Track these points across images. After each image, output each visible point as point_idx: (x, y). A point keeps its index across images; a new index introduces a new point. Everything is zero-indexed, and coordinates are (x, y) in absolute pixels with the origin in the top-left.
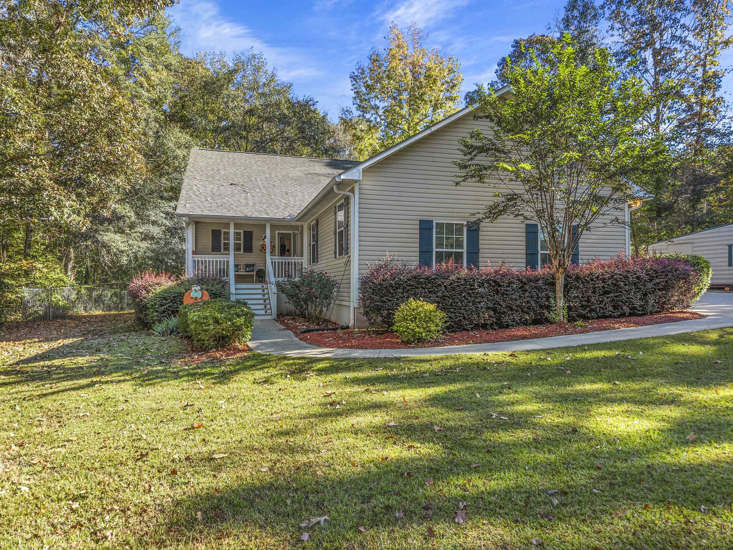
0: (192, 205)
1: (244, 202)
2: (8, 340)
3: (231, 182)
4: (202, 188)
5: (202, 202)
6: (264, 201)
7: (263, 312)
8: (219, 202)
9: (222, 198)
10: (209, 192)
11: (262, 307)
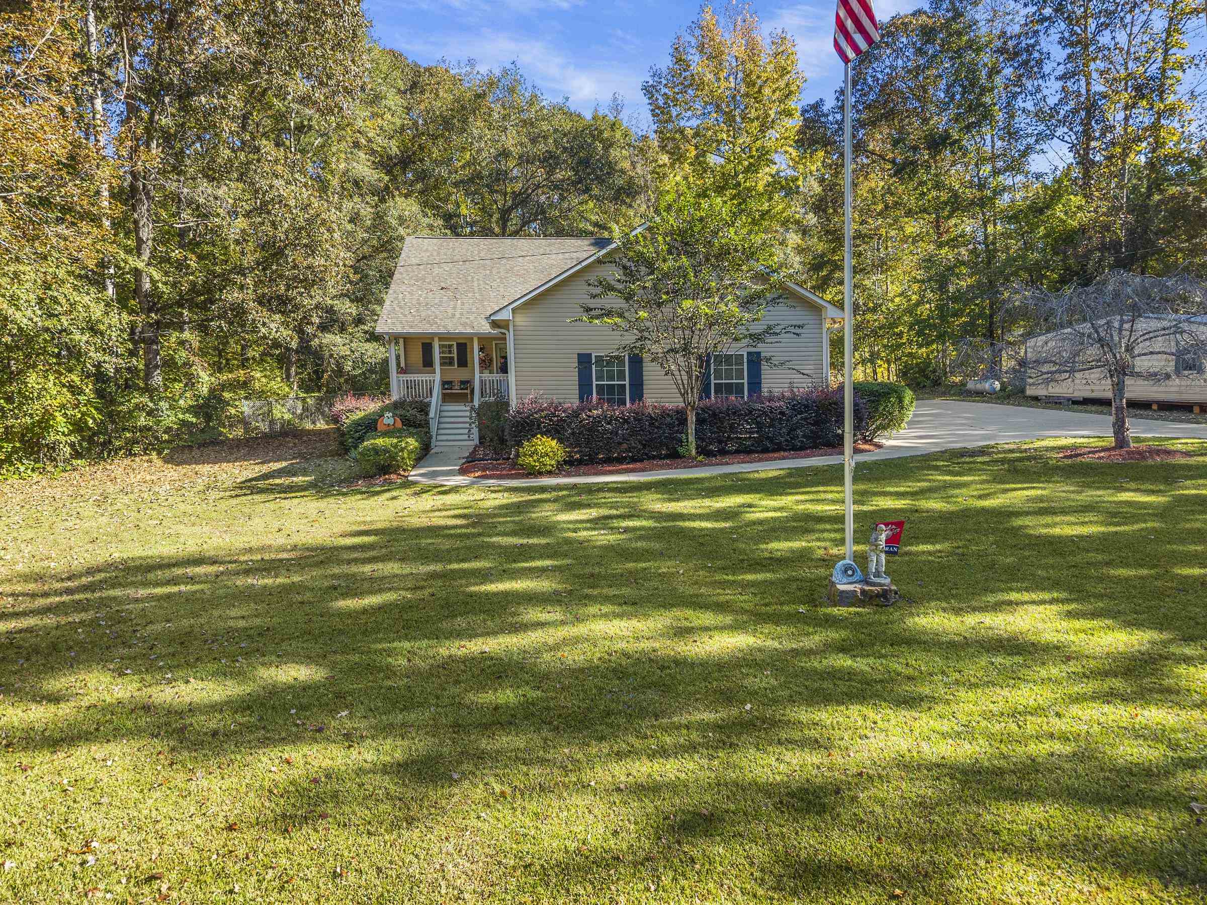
0: (394, 320)
1: (450, 311)
2: (229, 462)
3: (443, 285)
4: (408, 296)
5: (405, 316)
6: (474, 310)
7: (466, 437)
8: (423, 314)
9: (428, 309)
10: (414, 302)
11: (466, 431)
